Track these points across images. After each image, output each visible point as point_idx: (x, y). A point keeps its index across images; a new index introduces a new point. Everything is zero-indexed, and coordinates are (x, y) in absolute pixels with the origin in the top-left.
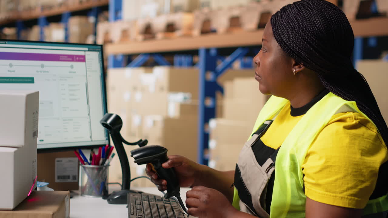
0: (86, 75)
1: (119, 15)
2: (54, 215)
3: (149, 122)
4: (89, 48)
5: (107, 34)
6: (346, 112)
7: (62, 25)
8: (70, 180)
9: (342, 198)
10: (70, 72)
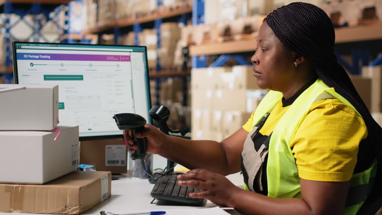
0: (131, 72)
1: (202, 18)
2: (81, 189)
3: (229, 117)
4: (134, 50)
5: (190, 36)
6: (326, 99)
7: (155, 31)
8: (119, 165)
9: (330, 174)
10: (116, 70)
